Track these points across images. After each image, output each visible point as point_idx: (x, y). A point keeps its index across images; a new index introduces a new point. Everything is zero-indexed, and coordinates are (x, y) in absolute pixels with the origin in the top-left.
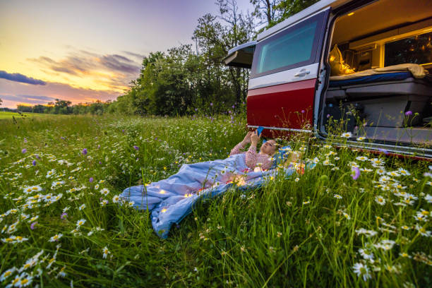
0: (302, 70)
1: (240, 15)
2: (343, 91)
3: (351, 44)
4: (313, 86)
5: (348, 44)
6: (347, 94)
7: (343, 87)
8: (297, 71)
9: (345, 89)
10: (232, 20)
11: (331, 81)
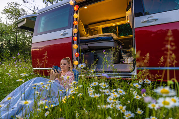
0: (64, 32)
1: (37, 8)
2: (87, 46)
3: (89, 26)
4: (71, 41)
5: (88, 26)
6: (89, 47)
7: (87, 43)
8: (62, 32)
9: (88, 45)
10: (33, 9)
11: (81, 40)
